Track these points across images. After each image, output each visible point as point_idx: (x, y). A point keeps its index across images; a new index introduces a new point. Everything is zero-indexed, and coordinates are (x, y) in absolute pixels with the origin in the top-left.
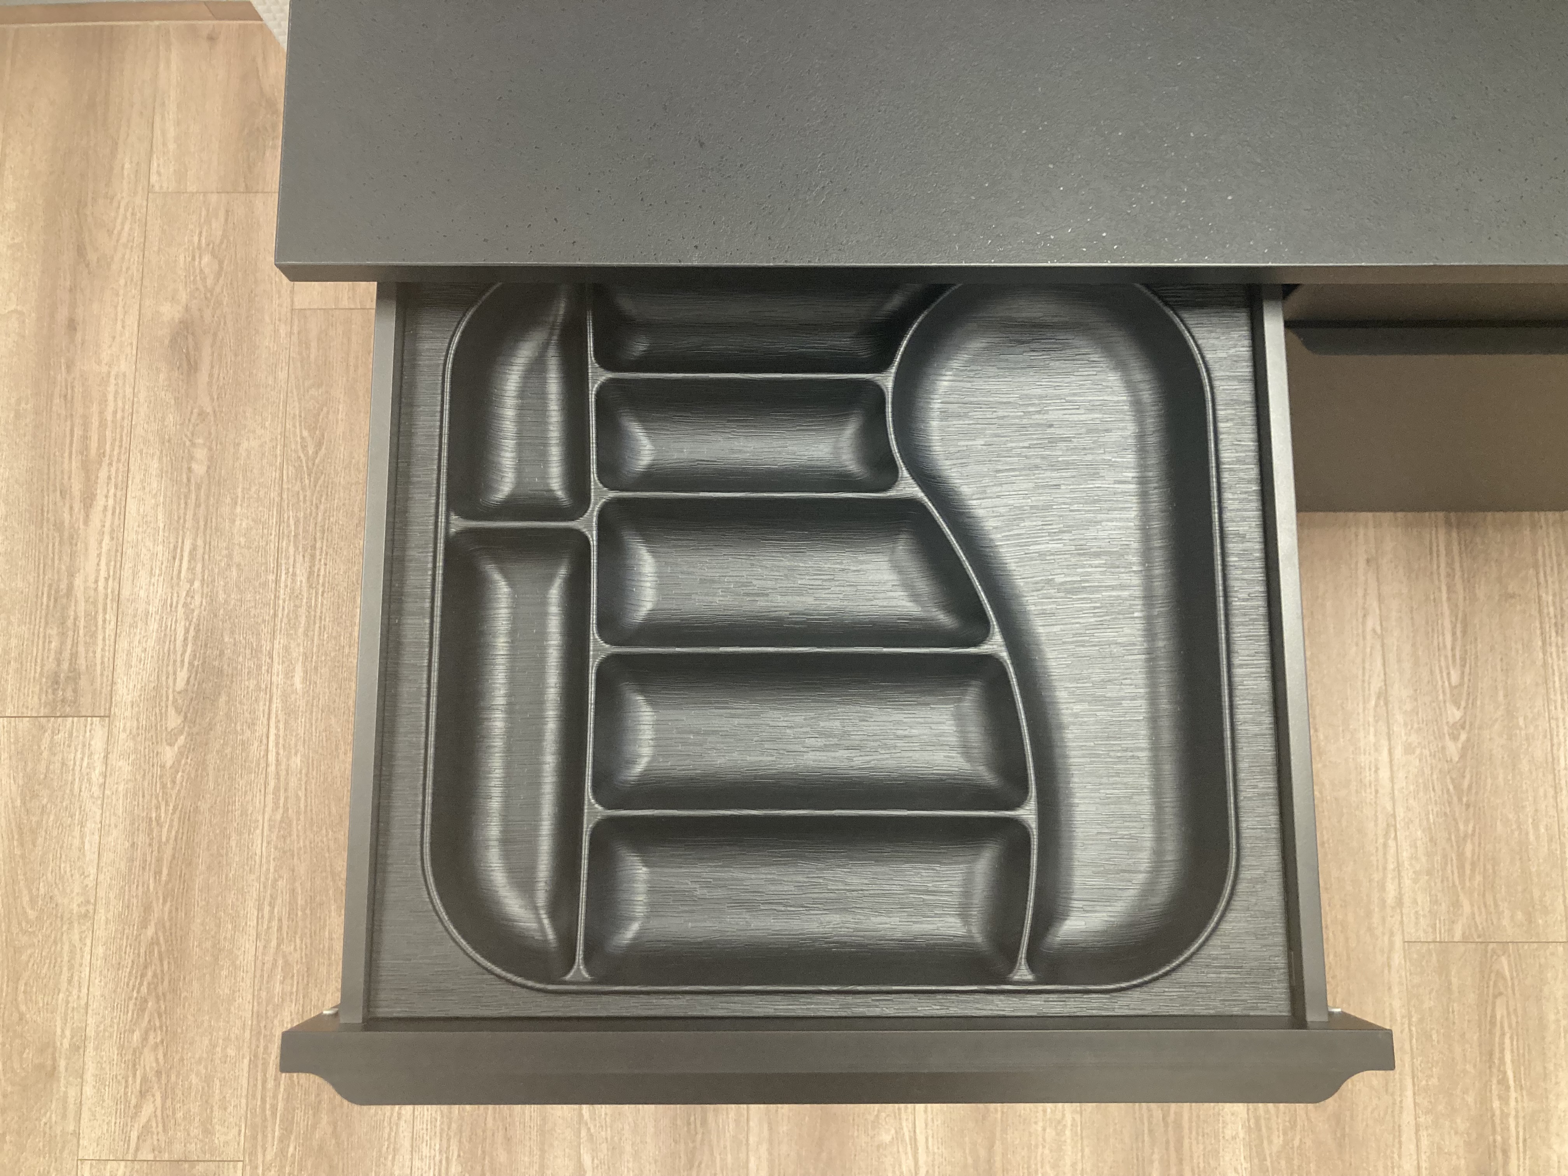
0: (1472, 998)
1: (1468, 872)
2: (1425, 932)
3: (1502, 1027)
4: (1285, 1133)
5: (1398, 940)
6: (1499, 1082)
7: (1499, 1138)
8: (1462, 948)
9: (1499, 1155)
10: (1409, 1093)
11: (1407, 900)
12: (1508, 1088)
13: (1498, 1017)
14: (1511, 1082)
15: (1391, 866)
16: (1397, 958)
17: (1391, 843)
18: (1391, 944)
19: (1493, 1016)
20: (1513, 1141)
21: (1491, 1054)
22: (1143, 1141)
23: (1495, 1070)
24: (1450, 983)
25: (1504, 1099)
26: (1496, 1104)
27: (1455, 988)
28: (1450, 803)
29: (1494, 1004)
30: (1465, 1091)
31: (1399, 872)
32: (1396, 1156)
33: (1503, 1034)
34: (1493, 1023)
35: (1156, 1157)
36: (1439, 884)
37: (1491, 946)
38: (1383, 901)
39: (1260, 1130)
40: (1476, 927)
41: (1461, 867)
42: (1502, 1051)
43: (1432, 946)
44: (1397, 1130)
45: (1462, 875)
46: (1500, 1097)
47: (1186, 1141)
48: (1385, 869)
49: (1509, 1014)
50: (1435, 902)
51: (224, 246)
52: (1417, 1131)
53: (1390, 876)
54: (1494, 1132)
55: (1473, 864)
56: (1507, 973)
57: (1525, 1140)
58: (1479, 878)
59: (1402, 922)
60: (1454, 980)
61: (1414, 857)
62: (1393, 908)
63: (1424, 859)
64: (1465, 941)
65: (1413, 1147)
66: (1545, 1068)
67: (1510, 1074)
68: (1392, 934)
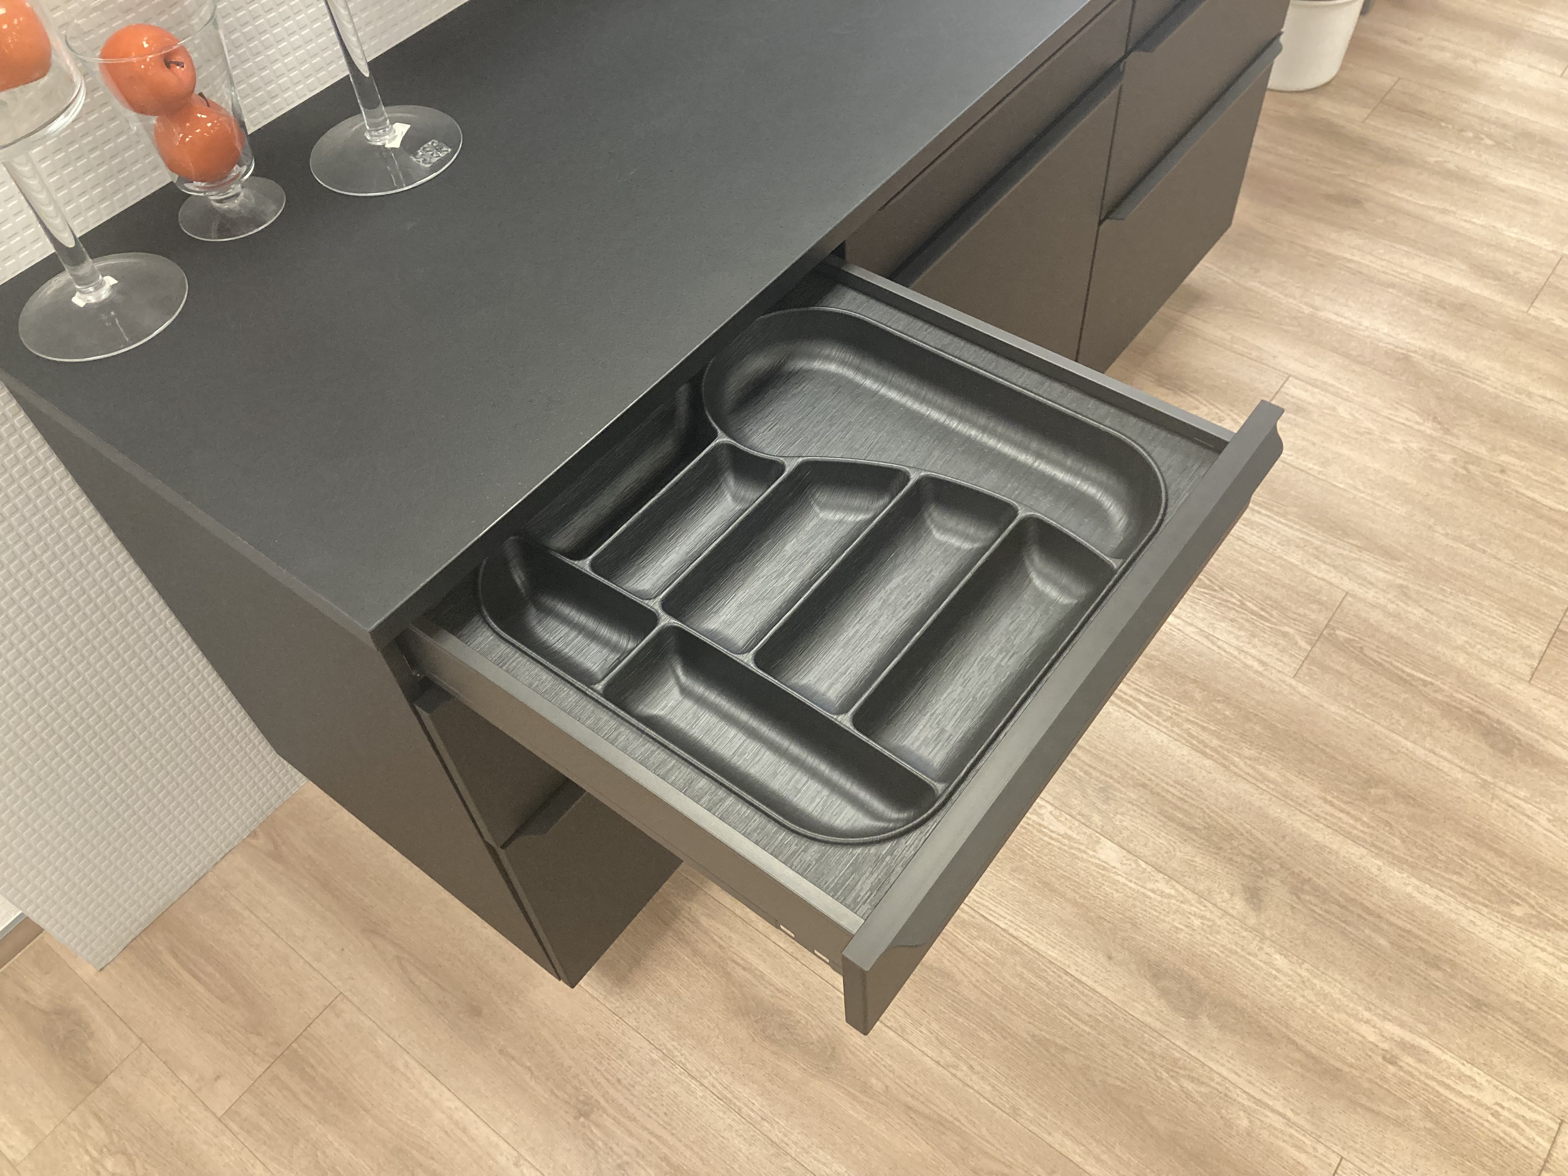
0: (1355, 666)
1: (1267, 615)
2: (1294, 662)
3: (1386, 661)
4: (1393, 834)
5: (1289, 680)
6: (1425, 686)
7: (1466, 710)
8: (1316, 650)
9: (1479, 716)
10: (1404, 742)
11: (1264, 658)
12: (1432, 684)
13: (1377, 659)
14: (1429, 679)
15: (1236, 653)
16: (1303, 690)
17: (1220, 643)
18: (1290, 685)
19: (1375, 662)
20: (1473, 703)
21: (1401, 678)
22: (1351, 933)
23: (1414, 683)
24: (1337, 671)
25: (1439, 690)
26: (1440, 697)
27: (1342, 670)
28: (1214, 597)
29: (1365, 655)
30: (1421, 709)
31: (1243, 651)
32: (1446, 778)
33: (1391, 663)
34: (1380, 664)
35: (1367, 931)
36: (1265, 636)
37: (1325, 632)
38: (1256, 672)
39: (1382, 849)
40: (1307, 633)
41: (1261, 617)
42: (1403, 671)
43: (1305, 665)
44: (1428, 765)
45: (1267, 620)
46: (1436, 691)
47: (1368, 904)
48: (1235, 657)
49: (1378, 652)
50: (1276, 645)
51: (116, 1139)
52: (1434, 753)
53: (1242, 658)
54: (1460, 710)
55: (1262, 609)
56: (1351, 637)
57: (1476, 696)
58: (1274, 613)
59: (1279, 671)
60: (1338, 668)
61: (1238, 638)
62: (1265, 670)
63: (1242, 633)
64: (1313, 646)
65: (1446, 763)
66: (1428, 655)
67: (1422, 676)
68: (1284, 682)
